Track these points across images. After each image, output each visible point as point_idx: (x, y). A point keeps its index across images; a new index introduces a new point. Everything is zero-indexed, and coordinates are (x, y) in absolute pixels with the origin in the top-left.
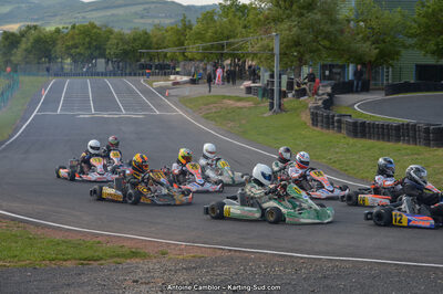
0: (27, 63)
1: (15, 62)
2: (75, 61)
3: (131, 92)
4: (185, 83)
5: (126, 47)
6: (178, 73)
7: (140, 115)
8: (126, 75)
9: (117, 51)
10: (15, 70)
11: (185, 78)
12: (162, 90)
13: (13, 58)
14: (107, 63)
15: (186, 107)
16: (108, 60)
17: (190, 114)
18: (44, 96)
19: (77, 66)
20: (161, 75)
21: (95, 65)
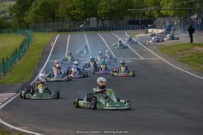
0: (36, 22)
1: (28, 22)
5: (113, 7)
6: (154, 27)
8: (113, 30)
9: (106, 11)
13: (25, 19)
14: (98, 21)
15: (164, 53)
16: (99, 18)
17: (168, 59)
18: (53, 47)
19: (75, 24)
20: (141, 29)
21: (88, 23)
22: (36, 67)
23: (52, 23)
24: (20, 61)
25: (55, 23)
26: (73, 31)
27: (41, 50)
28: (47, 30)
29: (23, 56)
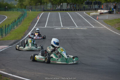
0: (30, 5)
1: (25, 5)
2: (53, 4)
3: (80, 18)
4: (106, 13)
6: (102, 9)
7: (85, 28)
8: (76, 10)
10: (25, 8)
11: (106, 11)
12: (95, 17)
13: (24, 3)
14: (68, 5)
15: (108, 24)
16: (68, 3)
17: (110, 28)
19: (54, 7)
20: (94, 10)
21: (62, 6)
22: (26, 31)
23: (40, 6)
24: (18, 27)
25: (42, 5)
26: (52, 11)
28: (37, 10)
29: (20, 24)
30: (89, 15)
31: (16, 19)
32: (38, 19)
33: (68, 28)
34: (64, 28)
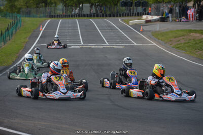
0: (27, 7)
1: (19, 6)
2: (66, 6)
3: (112, 28)
4: (156, 21)
7: (121, 46)
8: (106, 16)
10: (19, 12)
11: (156, 17)
12: (137, 27)
13: (16, 3)
14: (91, 7)
15: (158, 39)
16: (92, 4)
17: (162, 45)
18: (42, 31)
19: (68, 10)
20: (135, 16)
21: (81, 9)
22: (21, 51)
23: (44, 8)
24: (6, 45)
25: (47, 7)
26: (65, 17)
27: (30, 34)
28: (39, 16)
29: (10, 40)
30: (128, 24)
31: (4, 31)
32: (40, 31)
33: (93, 47)
34: (86, 46)
